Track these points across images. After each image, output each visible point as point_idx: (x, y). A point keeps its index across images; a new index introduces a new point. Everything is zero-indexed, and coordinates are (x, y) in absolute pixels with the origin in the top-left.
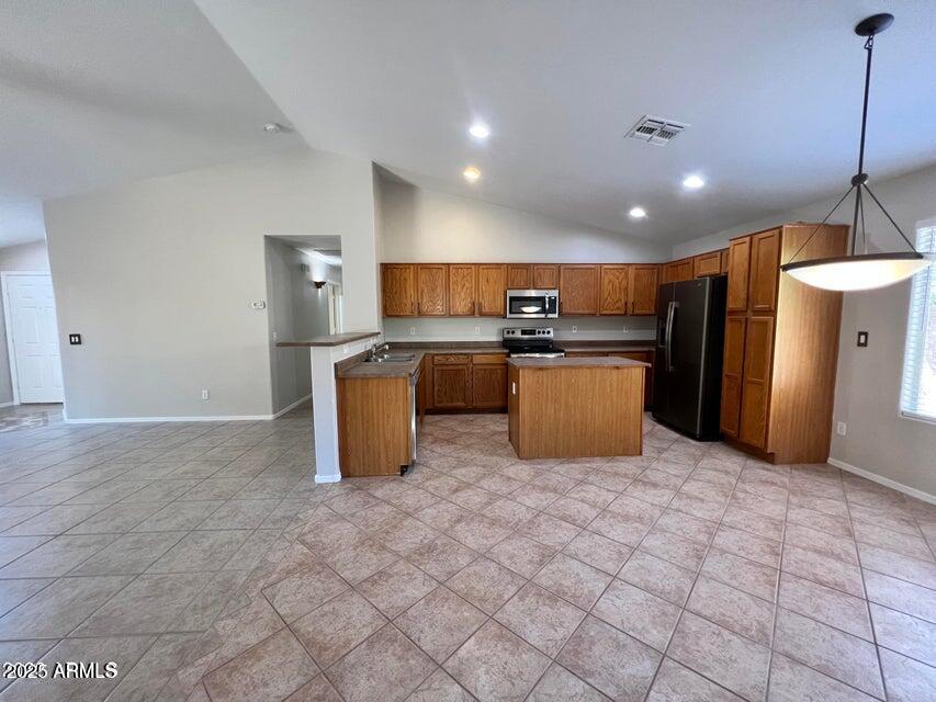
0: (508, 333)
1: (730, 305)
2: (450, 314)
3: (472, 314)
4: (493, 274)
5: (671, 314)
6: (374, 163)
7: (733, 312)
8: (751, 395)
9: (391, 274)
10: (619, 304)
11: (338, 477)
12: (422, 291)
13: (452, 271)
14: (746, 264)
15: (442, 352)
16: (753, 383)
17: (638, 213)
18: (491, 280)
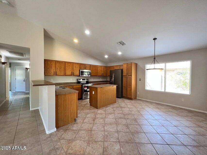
0: (79, 80)
1: (124, 75)
2: (65, 75)
3: (71, 75)
4: (77, 65)
5: (113, 76)
6: (44, 29)
7: (124, 76)
8: (129, 89)
9: (47, 62)
10: (101, 74)
11: (55, 129)
12: (57, 69)
13: (66, 64)
14: (126, 68)
15: (66, 85)
16: (129, 87)
17: (106, 57)
18: (76, 67)
